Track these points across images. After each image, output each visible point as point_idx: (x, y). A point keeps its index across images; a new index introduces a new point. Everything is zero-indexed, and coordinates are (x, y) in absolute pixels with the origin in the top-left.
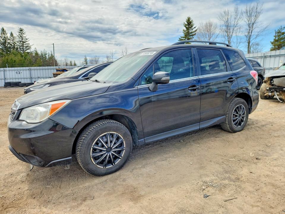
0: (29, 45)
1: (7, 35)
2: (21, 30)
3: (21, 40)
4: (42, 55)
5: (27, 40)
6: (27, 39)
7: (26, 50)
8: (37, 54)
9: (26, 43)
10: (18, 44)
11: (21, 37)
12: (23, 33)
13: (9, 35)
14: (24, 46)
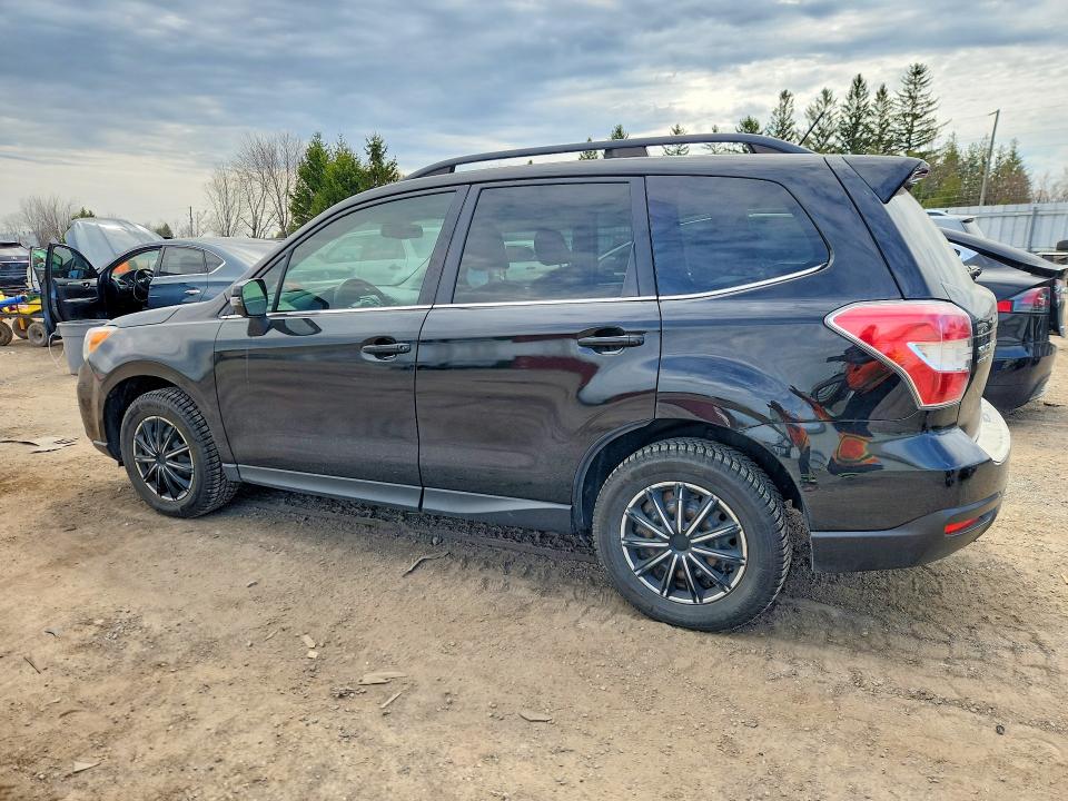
0: (934, 125)
1: (866, 101)
2: (918, 73)
3: (908, 110)
4: (972, 158)
5: (930, 108)
6: (930, 104)
7: (918, 145)
8: (953, 156)
9: (923, 119)
10: (895, 125)
11: (911, 97)
12: (922, 81)
13: (872, 98)
14: (916, 129)
